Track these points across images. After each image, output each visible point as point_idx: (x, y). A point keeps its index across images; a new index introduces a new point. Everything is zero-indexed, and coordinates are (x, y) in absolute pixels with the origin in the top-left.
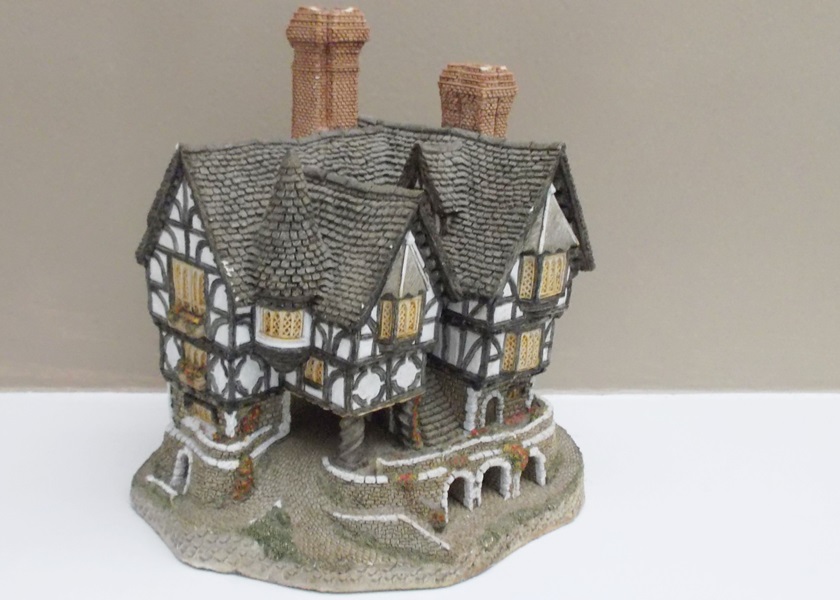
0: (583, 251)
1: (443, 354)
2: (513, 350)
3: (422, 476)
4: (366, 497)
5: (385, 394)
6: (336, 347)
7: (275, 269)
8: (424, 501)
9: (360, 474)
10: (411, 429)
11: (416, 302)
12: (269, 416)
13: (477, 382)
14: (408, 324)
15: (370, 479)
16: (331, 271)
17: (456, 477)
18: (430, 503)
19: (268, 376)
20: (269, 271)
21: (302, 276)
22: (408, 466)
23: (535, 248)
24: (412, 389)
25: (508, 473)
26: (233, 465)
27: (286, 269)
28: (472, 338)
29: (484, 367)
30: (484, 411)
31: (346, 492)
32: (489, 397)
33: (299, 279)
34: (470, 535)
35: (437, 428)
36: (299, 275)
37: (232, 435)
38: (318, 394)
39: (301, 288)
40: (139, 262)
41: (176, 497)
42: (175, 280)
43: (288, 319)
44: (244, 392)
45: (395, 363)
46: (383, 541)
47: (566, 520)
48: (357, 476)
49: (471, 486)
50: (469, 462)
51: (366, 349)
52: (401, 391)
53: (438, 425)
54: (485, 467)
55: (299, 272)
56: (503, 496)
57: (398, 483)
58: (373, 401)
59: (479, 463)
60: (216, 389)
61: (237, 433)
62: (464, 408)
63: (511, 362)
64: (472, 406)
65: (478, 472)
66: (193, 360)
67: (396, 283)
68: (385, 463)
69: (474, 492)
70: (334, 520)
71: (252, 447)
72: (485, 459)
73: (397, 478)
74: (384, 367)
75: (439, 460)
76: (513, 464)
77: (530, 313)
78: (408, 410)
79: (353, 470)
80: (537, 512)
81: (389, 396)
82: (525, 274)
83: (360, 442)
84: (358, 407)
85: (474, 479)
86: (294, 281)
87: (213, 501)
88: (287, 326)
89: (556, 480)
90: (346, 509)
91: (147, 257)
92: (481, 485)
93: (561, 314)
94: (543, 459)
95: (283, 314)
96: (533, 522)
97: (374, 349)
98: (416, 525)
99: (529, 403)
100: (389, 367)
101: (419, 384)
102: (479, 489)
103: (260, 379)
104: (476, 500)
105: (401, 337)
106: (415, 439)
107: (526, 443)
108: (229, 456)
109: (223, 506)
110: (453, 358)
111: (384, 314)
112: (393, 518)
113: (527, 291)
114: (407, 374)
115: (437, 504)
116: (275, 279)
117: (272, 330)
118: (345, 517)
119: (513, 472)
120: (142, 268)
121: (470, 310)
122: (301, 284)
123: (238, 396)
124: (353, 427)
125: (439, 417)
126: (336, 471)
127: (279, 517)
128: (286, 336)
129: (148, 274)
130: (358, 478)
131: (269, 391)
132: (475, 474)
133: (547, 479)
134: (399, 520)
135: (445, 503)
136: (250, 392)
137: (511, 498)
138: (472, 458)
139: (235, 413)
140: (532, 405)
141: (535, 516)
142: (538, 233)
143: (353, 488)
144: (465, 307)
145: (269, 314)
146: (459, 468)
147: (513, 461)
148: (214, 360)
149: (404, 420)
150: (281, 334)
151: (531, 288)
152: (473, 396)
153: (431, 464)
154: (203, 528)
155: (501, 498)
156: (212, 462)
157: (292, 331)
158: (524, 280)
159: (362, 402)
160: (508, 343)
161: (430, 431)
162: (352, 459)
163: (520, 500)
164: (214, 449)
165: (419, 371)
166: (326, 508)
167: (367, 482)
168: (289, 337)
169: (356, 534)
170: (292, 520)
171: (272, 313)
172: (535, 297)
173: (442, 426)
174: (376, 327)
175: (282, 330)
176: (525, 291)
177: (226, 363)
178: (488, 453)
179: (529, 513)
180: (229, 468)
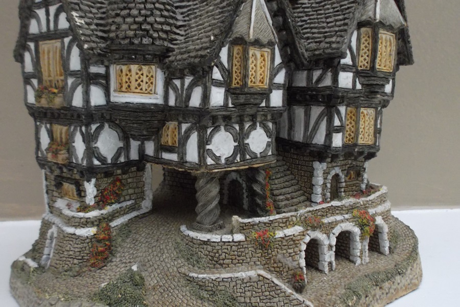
0: (405, 44)
1: (289, 134)
2: (353, 123)
3: (279, 234)
4: (223, 256)
5: (239, 156)
6: (188, 97)
7: (124, 18)
8: (282, 260)
9: (216, 234)
10: (264, 198)
11: (266, 54)
12: (131, 191)
13: (324, 153)
14: (259, 78)
15: (227, 238)
16: (182, 28)
17: (312, 237)
18: (289, 262)
19: (127, 147)
20: (119, 20)
21: (152, 25)
22: (265, 223)
23: (372, 16)
24: (264, 155)
25: (358, 238)
26: (90, 231)
27: (135, 17)
28: (316, 111)
29: (329, 136)
30: (329, 185)
31: (203, 252)
32: (333, 173)
33: (148, 27)
34: (331, 294)
35: (287, 199)
36: (148, 23)
37: (92, 203)
38: (174, 157)
39: (151, 37)
40: (17, 60)
41: (36, 269)
42: (41, 63)
43: (140, 73)
44: (102, 160)
45: (247, 126)
46: (242, 300)
47: (413, 287)
48: (214, 236)
49: (326, 249)
50: (323, 224)
51: (218, 97)
52: (254, 157)
53: (289, 196)
54: (337, 231)
55: (149, 20)
56: (354, 262)
57: (256, 240)
58: (227, 159)
59: (332, 225)
60: (77, 159)
61: (97, 203)
62: (311, 181)
63: (353, 135)
64: (319, 179)
65: (331, 235)
66: (59, 139)
67: (246, 27)
68: (240, 220)
69: (328, 256)
70: (191, 280)
71: (113, 216)
72: (337, 223)
73: (254, 235)
74: (237, 127)
75: (294, 219)
76: (362, 229)
77: (368, 85)
78: (261, 178)
79: (210, 231)
80: (390, 275)
81: (243, 159)
82: (362, 46)
83: (215, 203)
84: (213, 162)
85: (328, 241)
86: (143, 27)
87: (70, 270)
88: (139, 81)
89: (397, 250)
90: (204, 269)
91: (21, 51)
92: (334, 249)
93: (388, 102)
94: (386, 229)
95: (134, 68)
96: (386, 285)
97: (226, 99)
98: (276, 281)
99: (363, 186)
100: (242, 128)
101: (270, 153)
102: (333, 253)
103: (120, 150)
104: (330, 263)
105: (252, 87)
106: (268, 208)
107: (371, 211)
108: (87, 223)
109: (79, 274)
110: (299, 136)
111: (235, 62)
112: (252, 273)
113: (365, 63)
114: (258, 141)
115: (295, 263)
116: (124, 27)
117: (125, 86)
118: (201, 276)
119: (362, 238)
120: (19, 64)
121: (315, 79)
122: (151, 32)
123: (96, 162)
124: (208, 186)
125: (290, 190)
126: (192, 234)
127: (132, 278)
128: (138, 91)
129: (23, 67)
130: (215, 237)
131: (129, 163)
132: (329, 237)
133: (390, 248)
134: (259, 275)
135: (303, 263)
136: (109, 161)
137: (362, 264)
138: (326, 220)
139: (93, 181)
140: (366, 188)
141: (389, 279)
142: (373, 5)
143: (210, 248)
144: (309, 78)
145: (121, 71)
146: (314, 228)
147: (362, 226)
148: (75, 130)
149: (257, 188)
150: (133, 88)
151: (368, 59)
152: (320, 168)
153: (287, 223)
154: (55, 295)
155: (352, 264)
156: (71, 230)
157: (144, 86)
158: (362, 52)
159: (217, 158)
160: (348, 117)
161: (282, 201)
162: (208, 220)
163: (371, 266)
164: (73, 217)
165: (270, 140)
166: (182, 270)
167: (223, 240)
168: (141, 92)
169: (213, 294)
170: (147, 283)
171: (124, 68)
172: (373, 68)
173: (292, 198)
174: (227, 73)
175: (134, 84)
176: (363, 62)
177: (84, 129)
178: (339, 218)
179: (382, 276)
180: (86, 235)
